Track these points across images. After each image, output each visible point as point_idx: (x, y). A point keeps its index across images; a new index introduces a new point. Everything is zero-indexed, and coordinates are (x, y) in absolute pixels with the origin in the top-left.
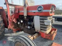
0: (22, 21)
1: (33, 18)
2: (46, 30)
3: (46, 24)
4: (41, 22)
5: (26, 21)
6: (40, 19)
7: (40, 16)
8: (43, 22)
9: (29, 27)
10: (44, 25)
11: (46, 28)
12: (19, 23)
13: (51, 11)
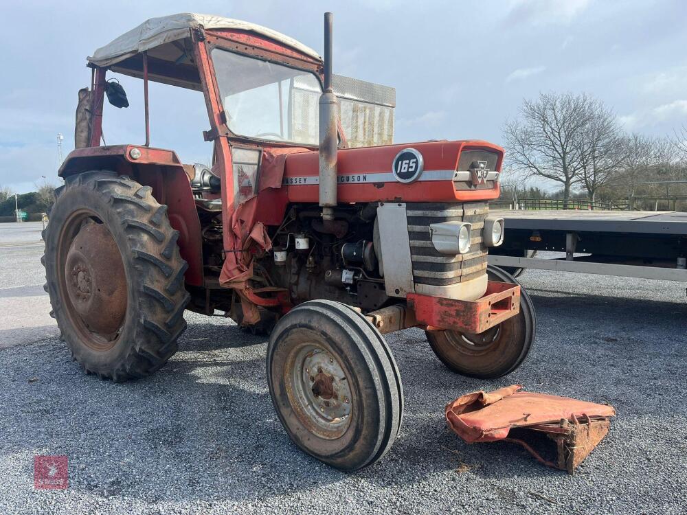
0: (302, 244)
1: (374, 216)
2: (441, 282)
3: (439, 243)
4: (413, 235)
5: (332, 237)
6: (411, 221)
7: (411, 205)
8: (426, 236)
9: (347, 276)
10: (432, 251)
11: (442, 267)
12: (280, 257)
13: (464, 175)
